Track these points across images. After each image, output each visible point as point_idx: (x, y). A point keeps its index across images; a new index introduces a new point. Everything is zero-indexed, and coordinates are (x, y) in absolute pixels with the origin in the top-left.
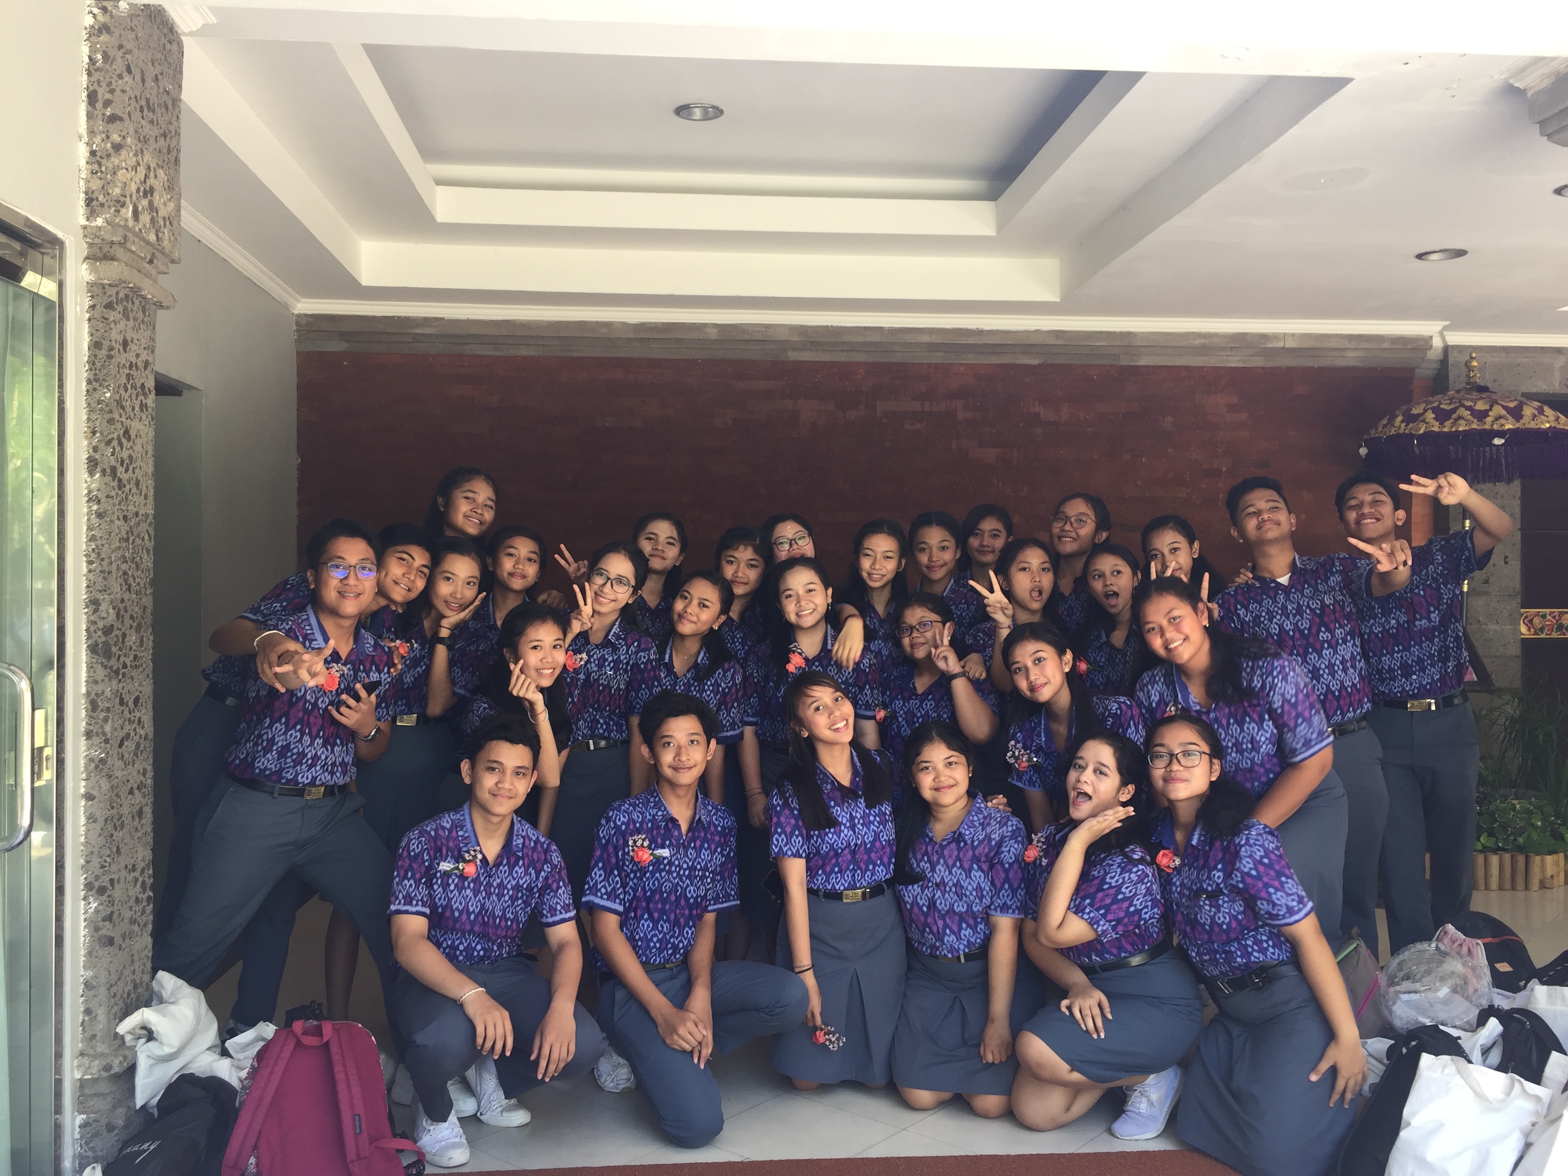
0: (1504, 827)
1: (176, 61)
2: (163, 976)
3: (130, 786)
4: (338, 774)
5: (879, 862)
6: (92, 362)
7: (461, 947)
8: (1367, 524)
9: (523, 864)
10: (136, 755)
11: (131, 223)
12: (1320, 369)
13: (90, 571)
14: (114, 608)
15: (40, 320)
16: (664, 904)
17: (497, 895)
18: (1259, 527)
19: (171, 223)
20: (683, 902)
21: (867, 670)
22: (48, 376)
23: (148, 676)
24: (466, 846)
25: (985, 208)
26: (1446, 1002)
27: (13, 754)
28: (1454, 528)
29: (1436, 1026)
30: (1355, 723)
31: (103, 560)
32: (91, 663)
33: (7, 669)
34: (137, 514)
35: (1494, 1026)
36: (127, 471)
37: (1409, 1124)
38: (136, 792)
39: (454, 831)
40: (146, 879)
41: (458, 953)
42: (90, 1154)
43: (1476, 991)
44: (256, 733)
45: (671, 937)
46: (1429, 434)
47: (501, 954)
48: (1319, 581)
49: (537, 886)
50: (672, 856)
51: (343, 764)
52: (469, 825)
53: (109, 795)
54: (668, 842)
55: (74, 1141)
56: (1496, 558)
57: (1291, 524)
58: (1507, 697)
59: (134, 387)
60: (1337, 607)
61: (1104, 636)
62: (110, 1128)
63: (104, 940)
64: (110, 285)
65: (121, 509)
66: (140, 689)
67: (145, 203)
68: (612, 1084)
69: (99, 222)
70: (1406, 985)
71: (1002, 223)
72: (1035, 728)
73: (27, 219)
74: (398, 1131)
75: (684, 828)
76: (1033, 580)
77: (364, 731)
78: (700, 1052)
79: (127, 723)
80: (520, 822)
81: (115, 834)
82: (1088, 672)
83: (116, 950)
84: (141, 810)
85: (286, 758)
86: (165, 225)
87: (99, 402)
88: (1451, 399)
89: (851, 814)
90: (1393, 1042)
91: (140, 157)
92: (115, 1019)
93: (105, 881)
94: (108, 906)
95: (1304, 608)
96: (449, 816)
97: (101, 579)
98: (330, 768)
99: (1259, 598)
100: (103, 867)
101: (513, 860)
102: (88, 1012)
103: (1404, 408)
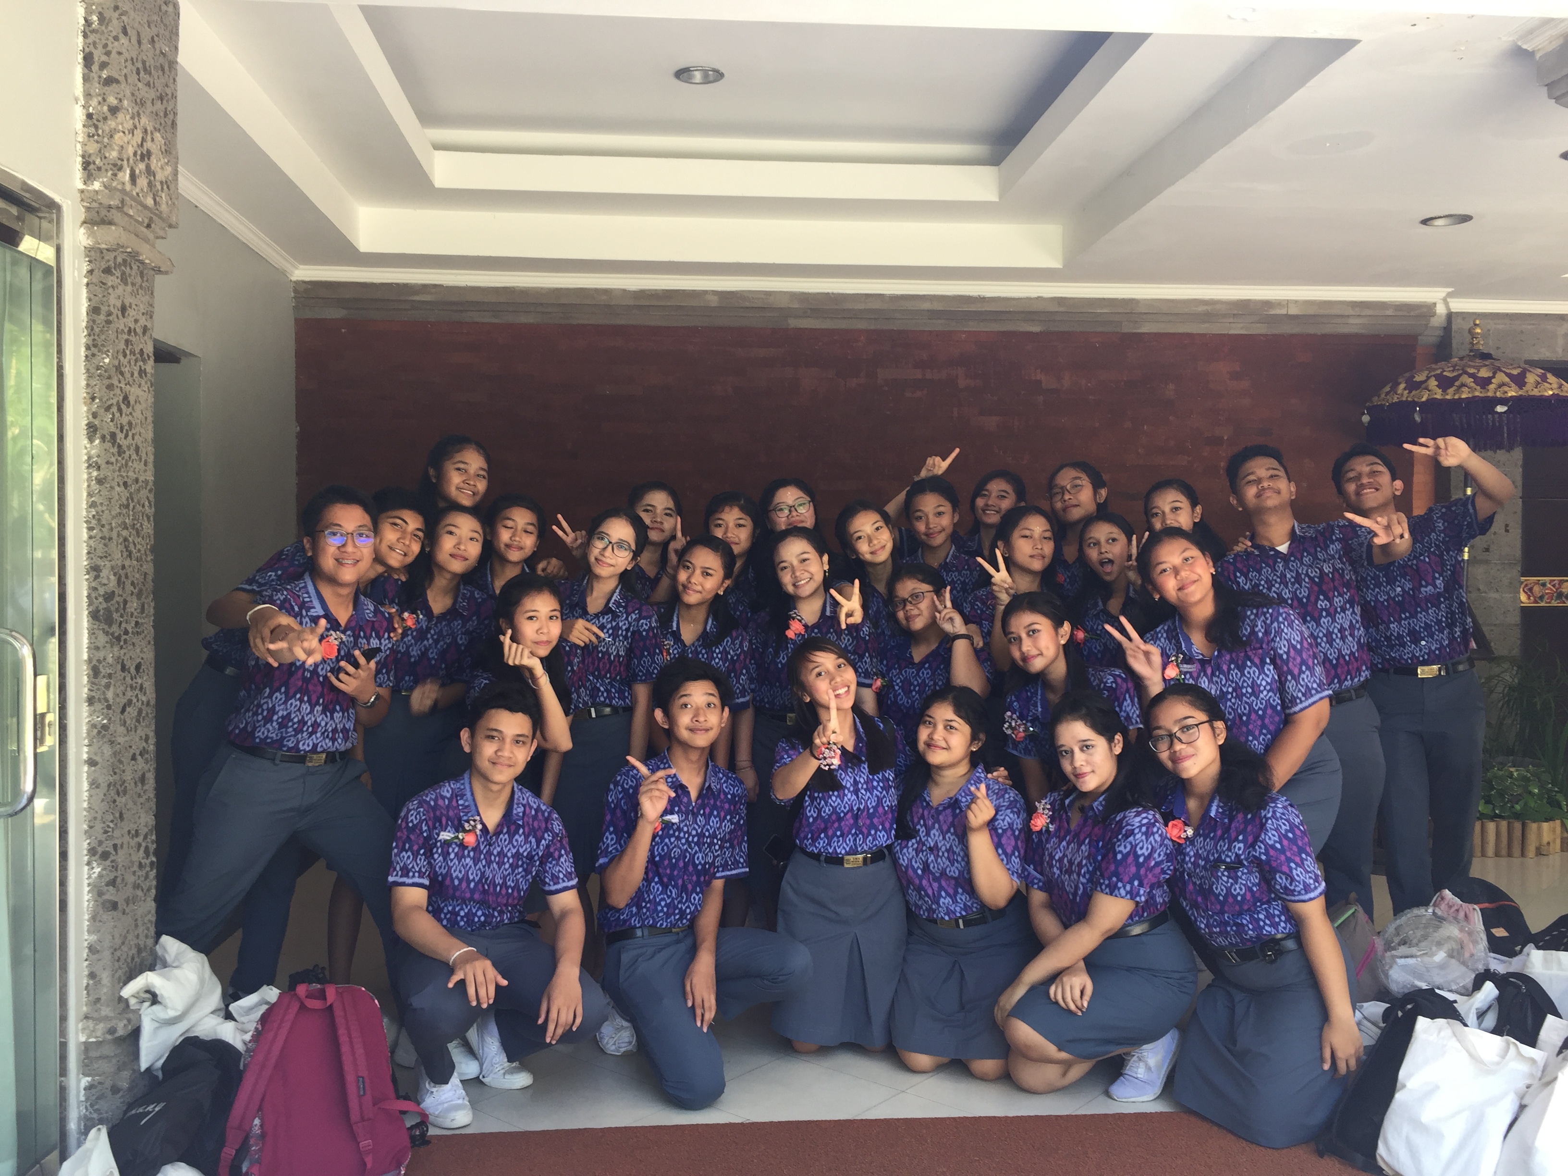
0: (1501, 794)
1: (173, 23)
2: (166, 940)
3: (132, 751)
4: (340, 741)
5: (880, 827)
6: (90, 328)
7: (462, 913)
8: (1367, 493)
9: (524, 833)
10: (138, 721)
11: (128, 187)
12: (1324, 336)
13: (90, 537)
14: (115, 574)
15: (38, 286)
16: (672, 871)
17: (498, 863)
18: (1258, 496)
19: (168, 187)
20: (691, 868)
21: (867, 638)
22: (47, 344)
23: (149, 642)
24: (466, 815)
25: (987, 173)
26: (1442, 966)
27: (15, 720)
28: (1456, 495)
29: (1432, 990)
30: (1352, 691)
31: (103, 526)
32: (93, 629)
33: (7, 634)
34: (137, 480)
35: (1489, 990)
36: (126, 437)
37: (1404, 1086)
38: (139, 757)
39: (455, 800)
40: (150, 845)
41: (459, 918)
42: (95, 1116)
43: (1472, 955)
44: (256, 703)
45: (679, 903)
46: (1431, 402)
47: (502, 920)
48: (1319, 549)
49: (538, 854)
50: (681, 822)
51: (345, 731)
52: (469, 794)
53: (111, 760)
54: (676, 809)
55: (79, 1103)
56: (1497, 526)
57: (1291, 492)
58: (1506, 665)
59: (133, 353)
60: (1337, 575)
61: (1100, 603)
62: (115, 1090)
63: (108, 905)
64: (108, 250)
65: (121, 476)
66: (141, 655)
67: (142, 166)
68: (613, 1048)
69: (97, 185)
70: (1403, 950)
71: (1004, 189)
72: (1032, 697)
73: (24, 184)
74: (402, 1093)
75: (694, 795)
76: (1034, 547)
77: (363, 698)
78: (703, 1015)
79: (129, 689)
80: (521, 790)
81: (118, 799)
82: (1086, 640)
83: (120, 914)
84: (143, 776)
85: (287, 727)
86: (162, 188)
87: (98, 368)
88: (1454, 366)
89: (855, 779)
90: (1388, 1005)
91: (136, 120)
92: (119, 983)
93: (108, 846)
94: (111, 871)
95: (1303, 576)
96: (450, 785)
97: (101, 546)
98: (330, 735)
99: (1258, 567)
100: (106, 832)
101: (513, 828)
102: (92, 975)
103: (1407, 375)
